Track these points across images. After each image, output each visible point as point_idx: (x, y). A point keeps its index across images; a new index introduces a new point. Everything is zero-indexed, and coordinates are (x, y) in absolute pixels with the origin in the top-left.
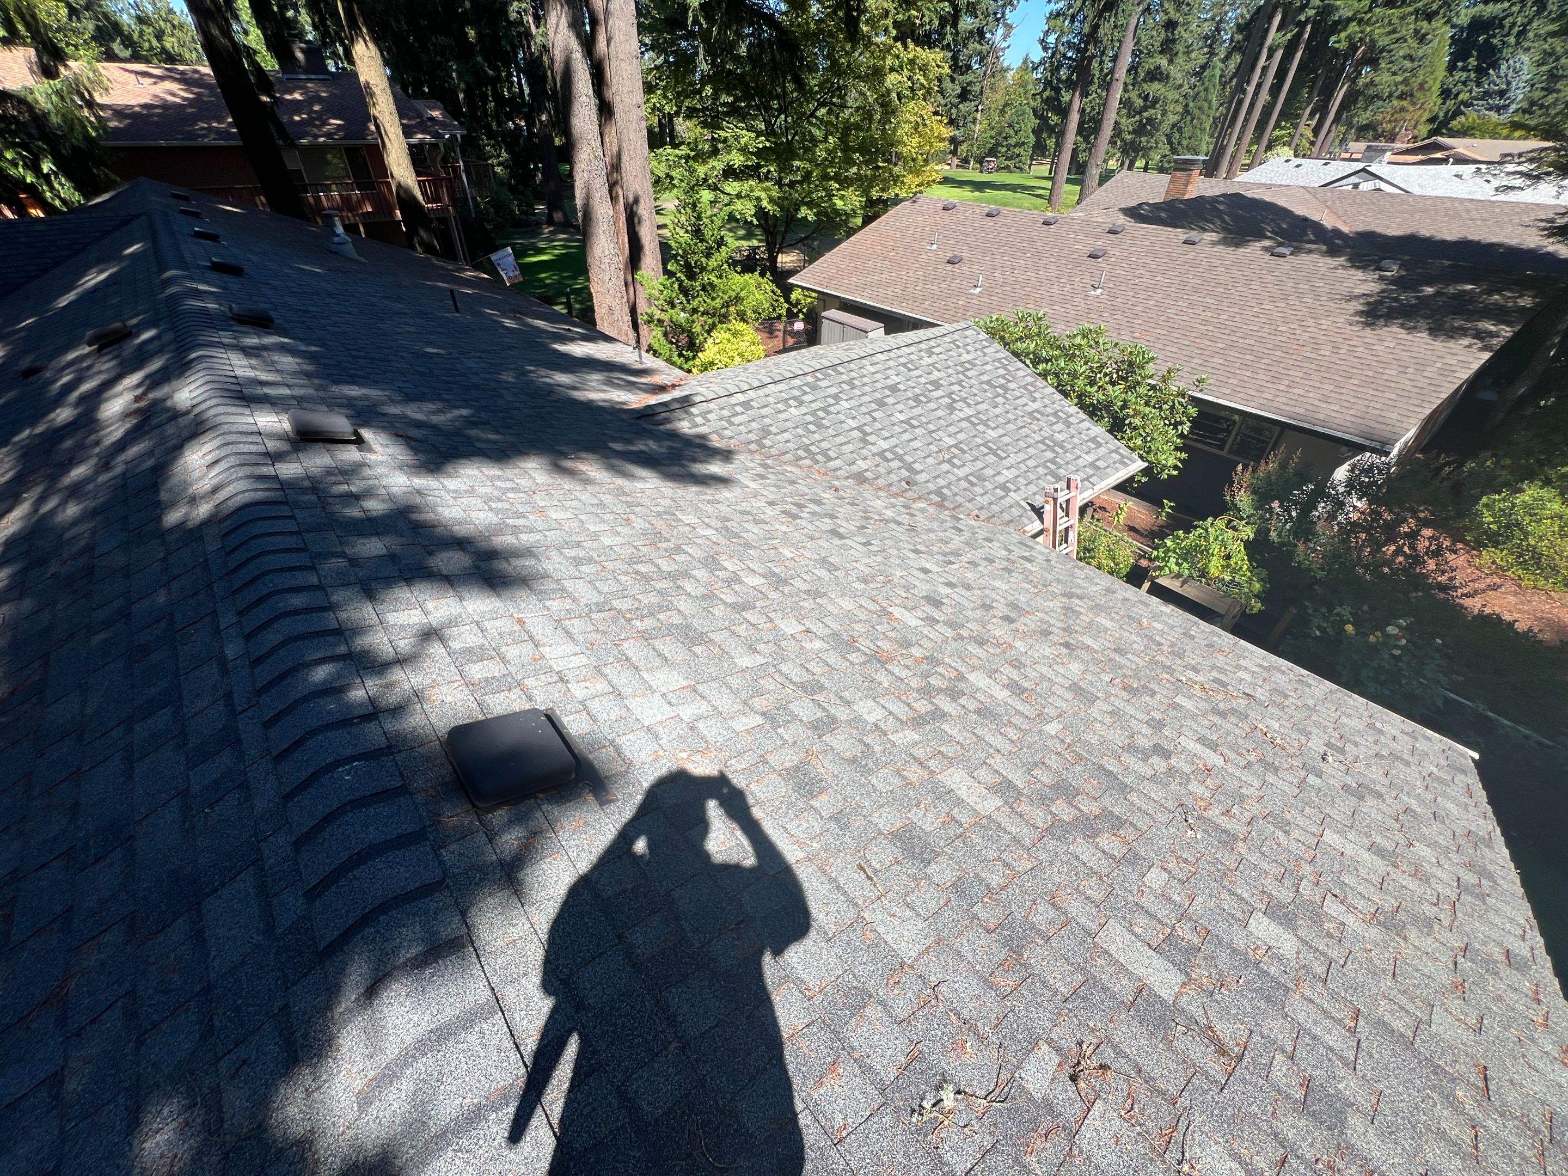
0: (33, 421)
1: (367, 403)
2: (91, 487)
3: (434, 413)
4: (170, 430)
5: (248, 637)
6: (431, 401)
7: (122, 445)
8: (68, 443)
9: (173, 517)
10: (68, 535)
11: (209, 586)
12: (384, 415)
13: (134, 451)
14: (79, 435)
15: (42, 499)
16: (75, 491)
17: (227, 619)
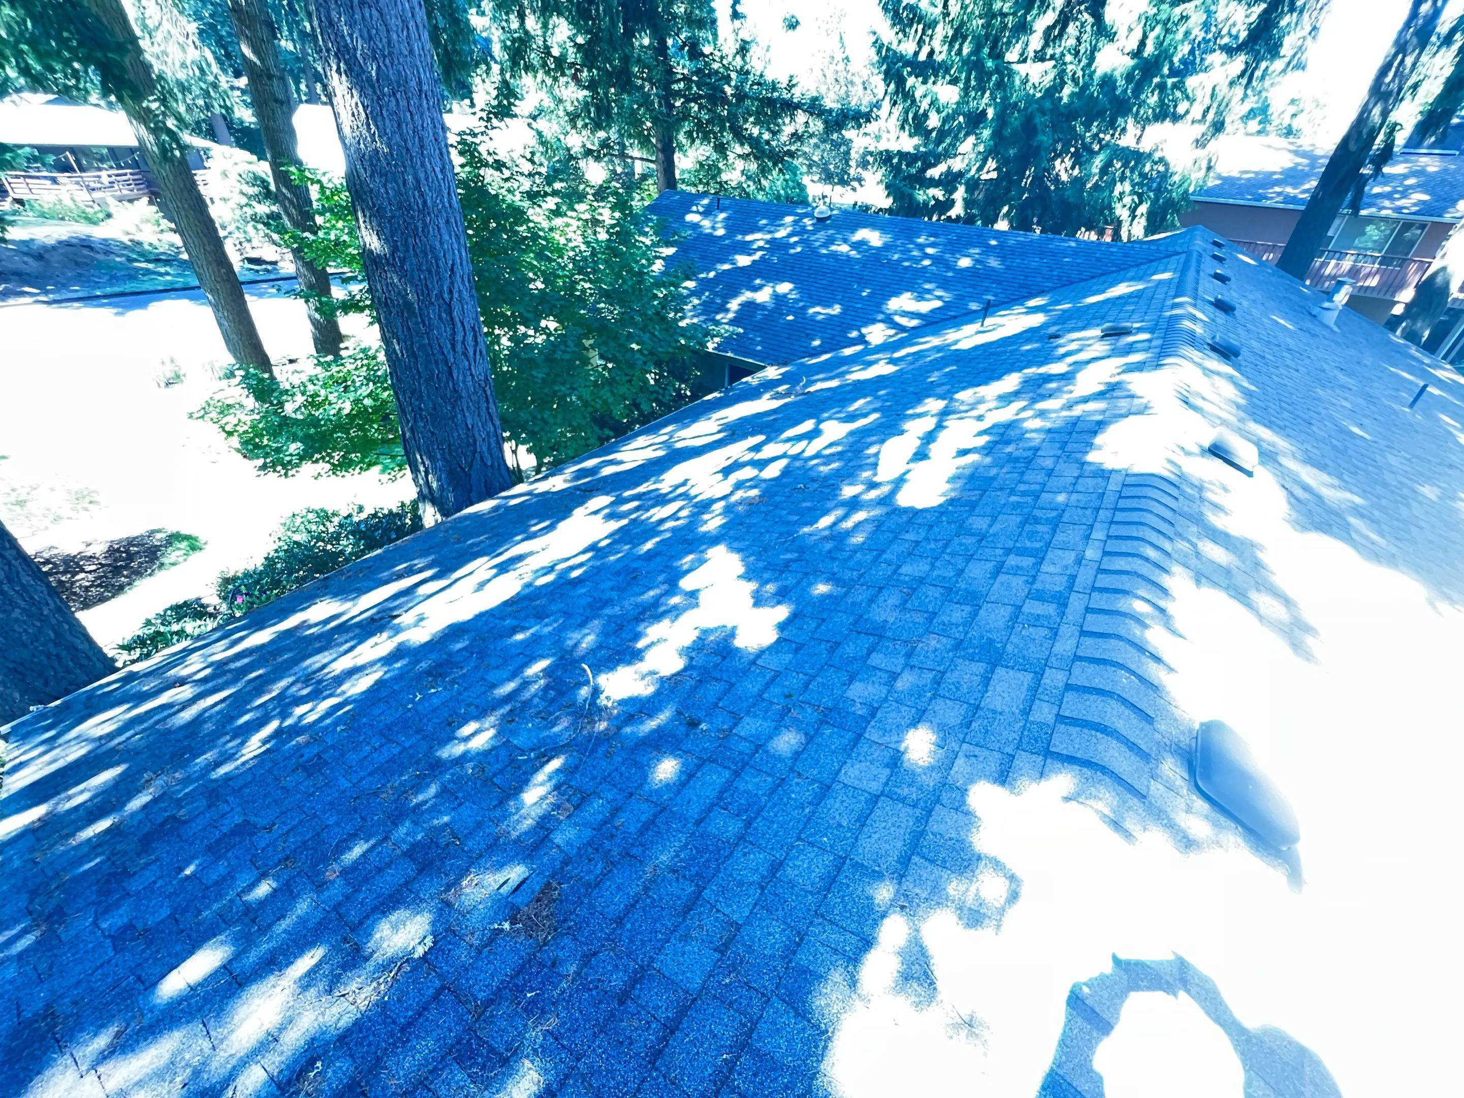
0: (1042, 364)
1: (1271, 449)
2: (1053, 415)
3: (1326, 485)
4: (1123, 403)
5: (1105, 553)
6: (1329, 474)
7: (1085, 400)
8: (1053, 385)
9: (1092, 457)
10: (1027, 435)
11: (1098, 509)
12: (1280, 465)
13: (1092, 406)
14: (1063, 383)
15: (1024, 409)
16: (1042, 414)
17: (1099, 534)
